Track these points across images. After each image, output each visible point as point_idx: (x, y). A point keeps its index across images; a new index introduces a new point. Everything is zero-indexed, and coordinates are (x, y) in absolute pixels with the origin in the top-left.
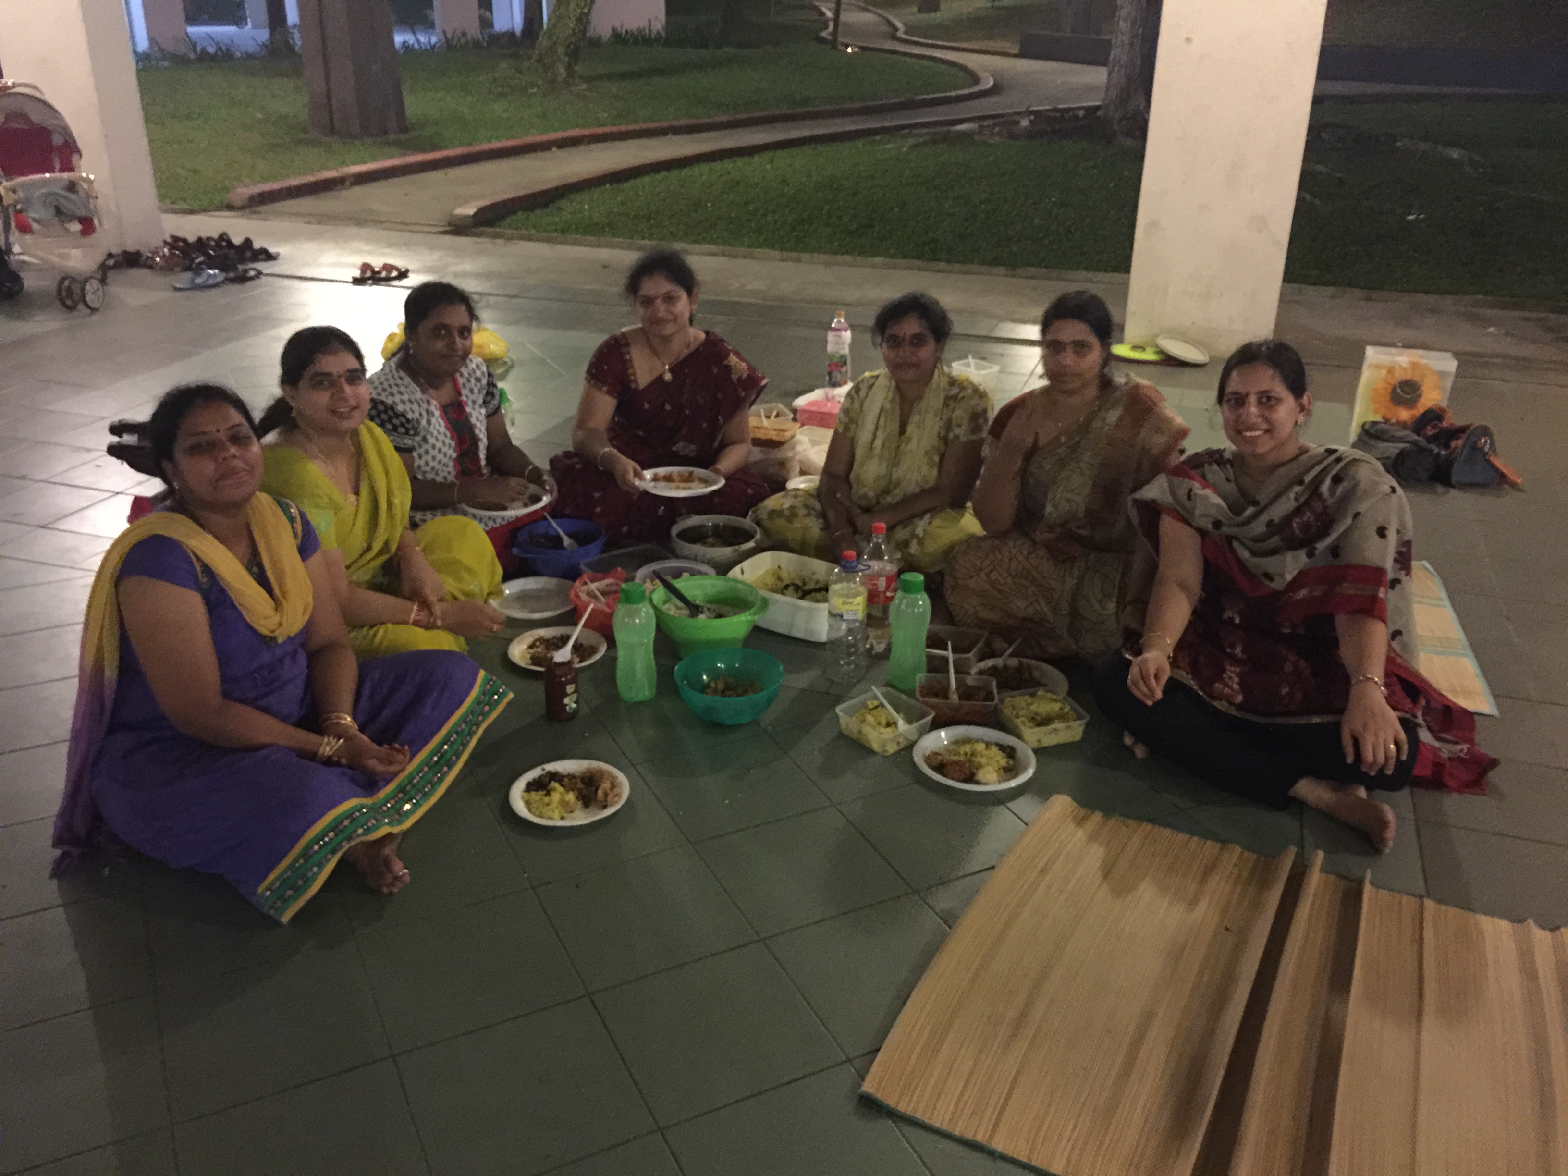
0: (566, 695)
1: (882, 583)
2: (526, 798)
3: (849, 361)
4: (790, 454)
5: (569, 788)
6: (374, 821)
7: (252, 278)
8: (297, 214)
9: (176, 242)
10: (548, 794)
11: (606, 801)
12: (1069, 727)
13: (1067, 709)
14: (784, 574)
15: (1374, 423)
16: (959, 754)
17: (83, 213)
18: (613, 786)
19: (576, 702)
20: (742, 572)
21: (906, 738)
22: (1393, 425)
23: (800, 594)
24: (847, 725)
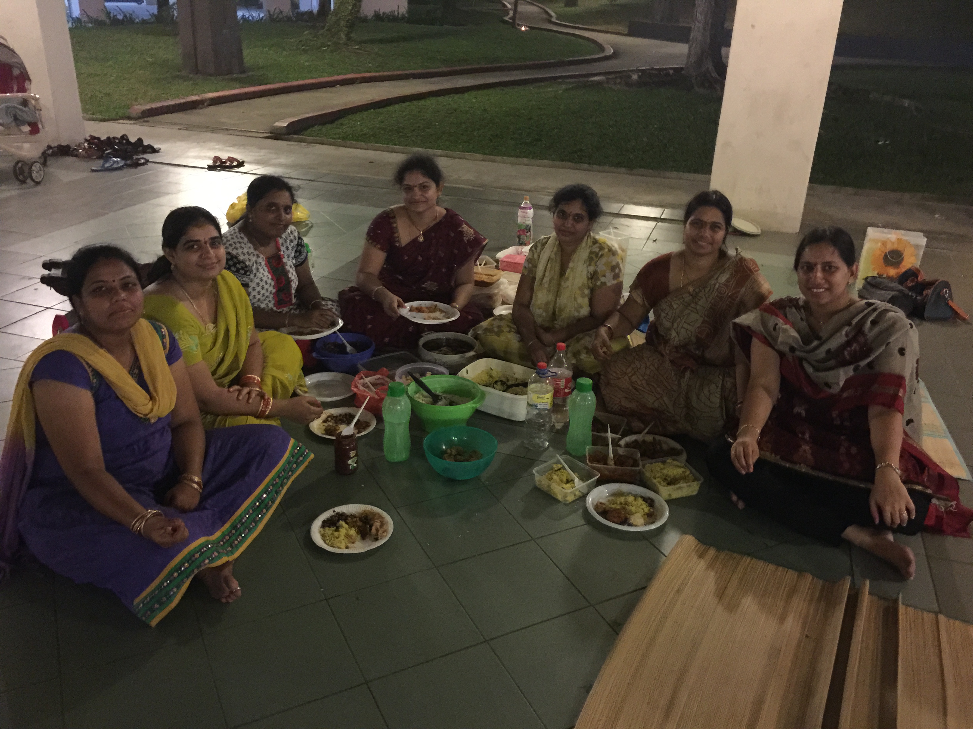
0: (350, 458)
1: (562, 383)
2: (322, 532)
3: (532, 229)
4: (496, 291)
5: (352, 525)
6: (216, 554)
7: (143, 164)
8: (172, 124)
9: (93, 140)
10: (337, 530)
11: (377, 534)
12: (690, 486)
13: (688, 472)
14: (494, 374)
15: (874, 277)
16: (616, 503)
17: (32, 120)
18: (382, 524)
19: (355, 463)
20: (467, 373)
21: (580, 491)
22: (884, 278)
23: (505, 387)
24: (540, 481)
